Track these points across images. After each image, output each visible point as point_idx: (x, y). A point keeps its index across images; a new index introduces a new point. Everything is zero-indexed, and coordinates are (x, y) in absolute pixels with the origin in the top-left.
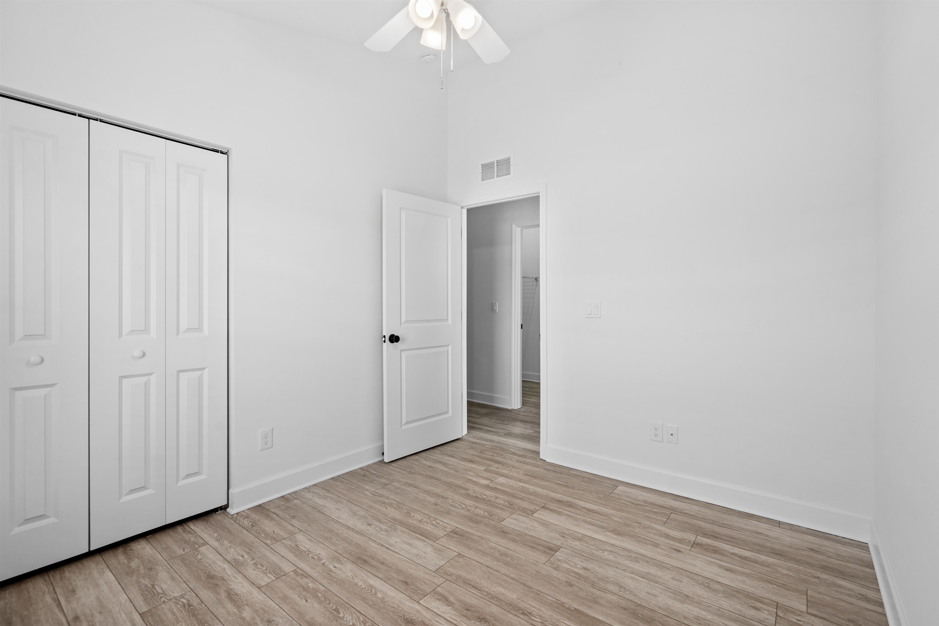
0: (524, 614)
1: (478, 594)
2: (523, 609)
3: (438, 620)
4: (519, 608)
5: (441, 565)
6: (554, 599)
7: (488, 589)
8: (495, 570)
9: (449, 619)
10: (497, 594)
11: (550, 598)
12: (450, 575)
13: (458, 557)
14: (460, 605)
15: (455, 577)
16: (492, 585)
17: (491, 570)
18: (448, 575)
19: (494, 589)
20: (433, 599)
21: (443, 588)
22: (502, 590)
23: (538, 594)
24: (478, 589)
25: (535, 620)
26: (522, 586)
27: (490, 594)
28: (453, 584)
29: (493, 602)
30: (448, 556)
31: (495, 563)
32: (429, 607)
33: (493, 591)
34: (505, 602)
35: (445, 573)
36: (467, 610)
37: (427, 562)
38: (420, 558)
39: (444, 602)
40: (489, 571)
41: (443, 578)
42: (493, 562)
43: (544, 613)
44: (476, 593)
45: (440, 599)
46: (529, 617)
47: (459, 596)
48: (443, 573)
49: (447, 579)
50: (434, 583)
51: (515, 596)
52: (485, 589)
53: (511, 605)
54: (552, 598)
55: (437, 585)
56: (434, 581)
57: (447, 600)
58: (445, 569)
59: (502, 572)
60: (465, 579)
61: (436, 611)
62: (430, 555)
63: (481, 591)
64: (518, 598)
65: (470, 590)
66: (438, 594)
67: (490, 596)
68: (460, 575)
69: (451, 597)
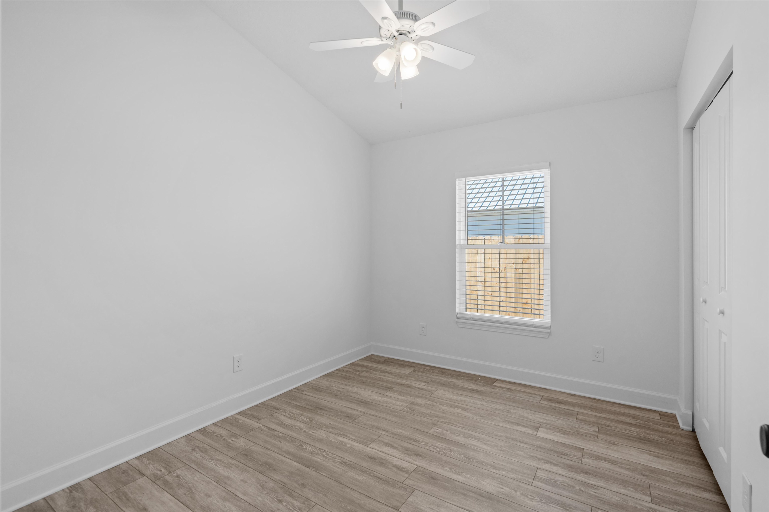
0: (345, 463)
1: (376, 473)
2: (345, 466)
3: (401, 457)
4: (348, 466)
5: (411, 496)
6: (321, 473)
7: (369, 478)
8: (362, 495)
9: (393, 457)
10: (362, 474)
11: (323, 474)
12: (401, 487)
13: (398, 506)
14: (388, 466)
15: (396, 485)
16: (366, 481)
17: (367, 494)
18: (403, 488)
19: (364, 477)
20: (408, 468)
21: (403, 476)
22: (358, 478)
23: (331, 476)
24: (377, 477)
25: (339, 460)
26: (342, 482)
27: (367, 474)
28: (396, 479)
29: (365, 469)
30: (408, 507)
31: (363, 502)
32: (409, 463)
33: (365, 476)
34: (357, 469)
35: (406, 489)
36: (383, 463)
37: (426, 499)
38: (434, 502)
39: (400, 467)
40: (368, 493)
41: (406, 484)
42: (364, 502)
43: (332, 464)
44: (378, 474)
45: (403, 469)
46: (342, 462)
47: (390, 471)
48: (407, 489)
49: (402, 483)
50: (412, 480)
51: (349, 474)
52: (371, 477)
53: (353, 468)
54: (322, 474)
55: (409, 479)
56: (412, 481)
57: (398, 468)
58: (406, 492)
59: (357, 492)
60: (388, 484)
61: (403, 461)
62: (425, 506)
63: (374, 476)
64: (347, 473)
65: (382, 476)
66: (405, 472)
67: (367, 472)
68: (392, 488)
69: (396, 470)
